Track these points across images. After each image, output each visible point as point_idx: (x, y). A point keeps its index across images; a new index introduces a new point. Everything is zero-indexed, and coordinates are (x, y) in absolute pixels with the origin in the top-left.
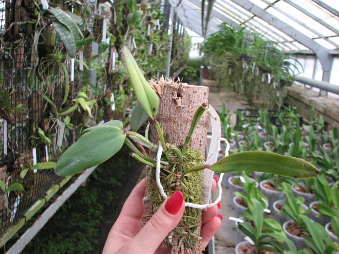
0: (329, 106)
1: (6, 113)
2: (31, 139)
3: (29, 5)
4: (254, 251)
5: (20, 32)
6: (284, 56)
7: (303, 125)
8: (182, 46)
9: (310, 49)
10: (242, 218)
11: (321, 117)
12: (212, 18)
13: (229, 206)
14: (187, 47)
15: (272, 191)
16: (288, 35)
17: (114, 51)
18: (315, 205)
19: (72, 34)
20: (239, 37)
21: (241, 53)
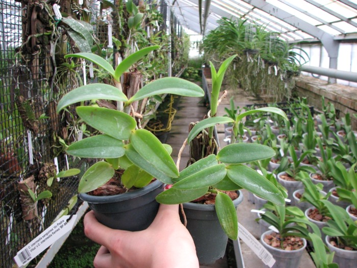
0: (339, 93)
1: (30, 123)
2: (53, 148)
3: (44, 17)
4: (279, 239)
5: (37, 44)
6: (289, 47)
7: (314, 115)
8: (181, 46)
9: (315, 37)
10: (264, 209)
11: (332, 105)
12: (210, 14)
13: (249, 201)
14: (186, 46)
15: (290, 182)
16: (291, 24)
17: (119, 56)
18: (334, 191)
19: (87, 42)
20: (240, 31)
21: (244, 48)
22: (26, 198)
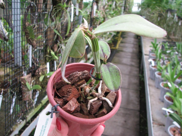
1: (31, 41)
2: (46, 57)
4: (180, 132)
17: (95, 5)
21: (168, 8)
22: (25, 87)
